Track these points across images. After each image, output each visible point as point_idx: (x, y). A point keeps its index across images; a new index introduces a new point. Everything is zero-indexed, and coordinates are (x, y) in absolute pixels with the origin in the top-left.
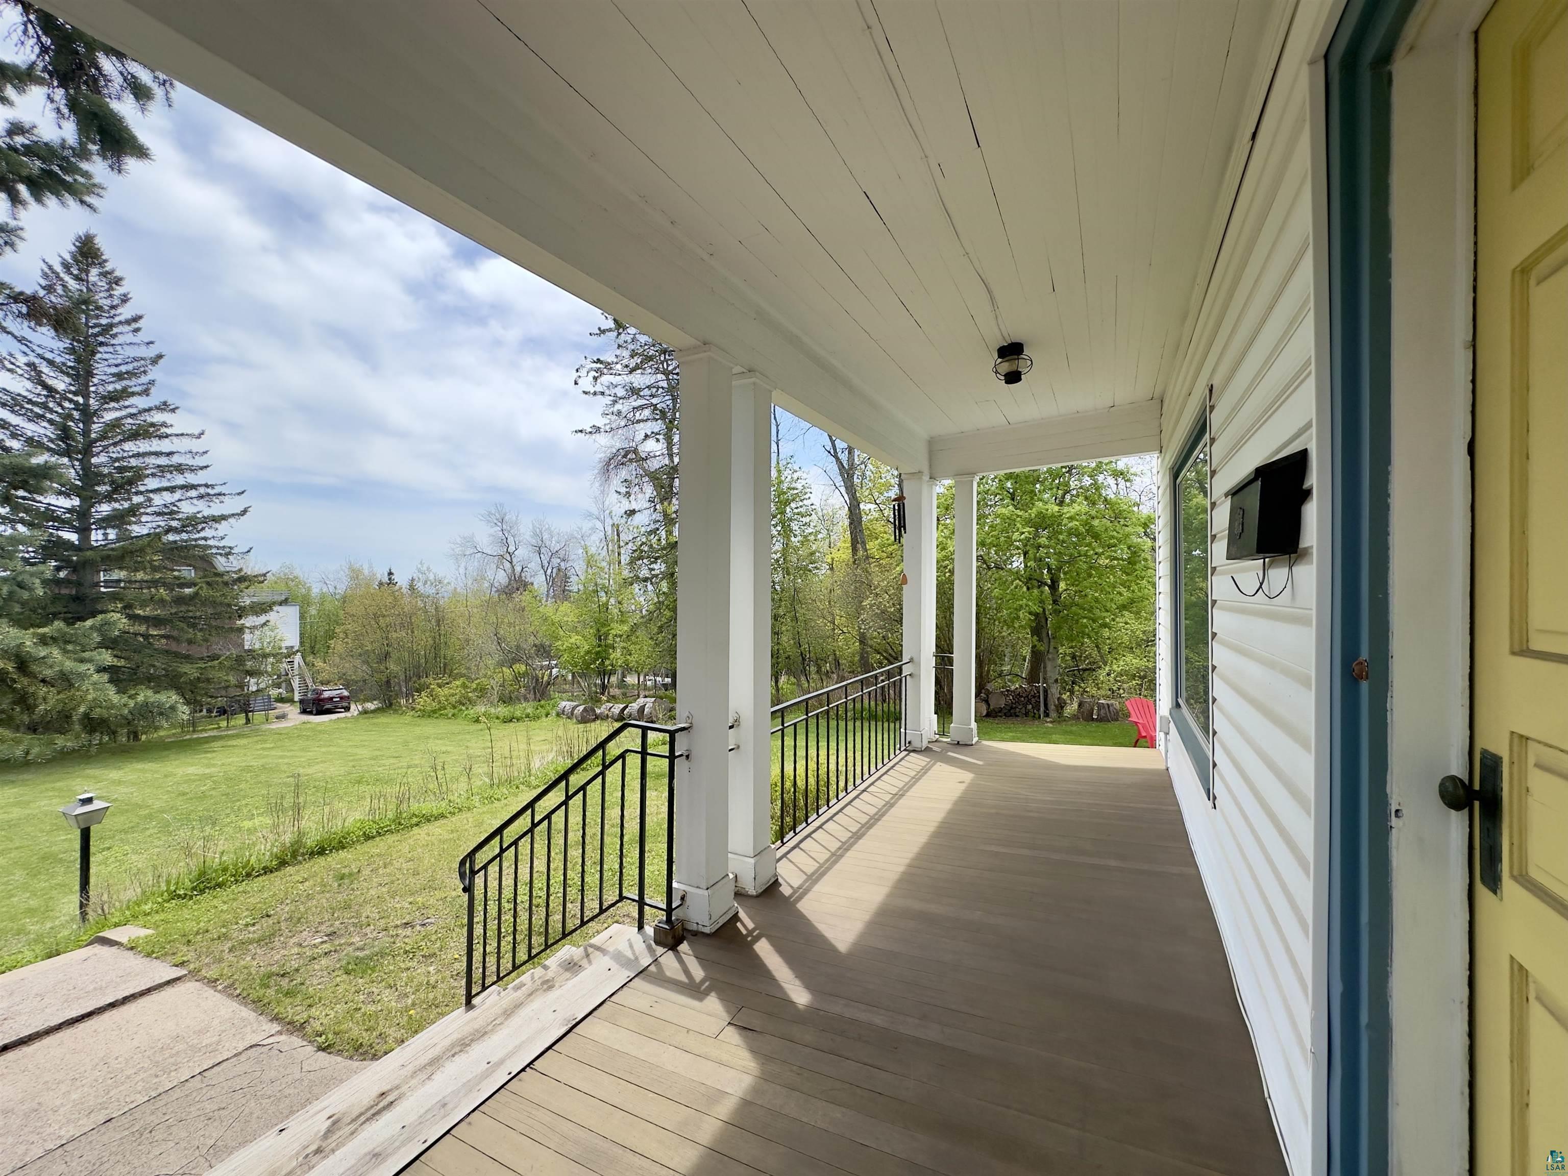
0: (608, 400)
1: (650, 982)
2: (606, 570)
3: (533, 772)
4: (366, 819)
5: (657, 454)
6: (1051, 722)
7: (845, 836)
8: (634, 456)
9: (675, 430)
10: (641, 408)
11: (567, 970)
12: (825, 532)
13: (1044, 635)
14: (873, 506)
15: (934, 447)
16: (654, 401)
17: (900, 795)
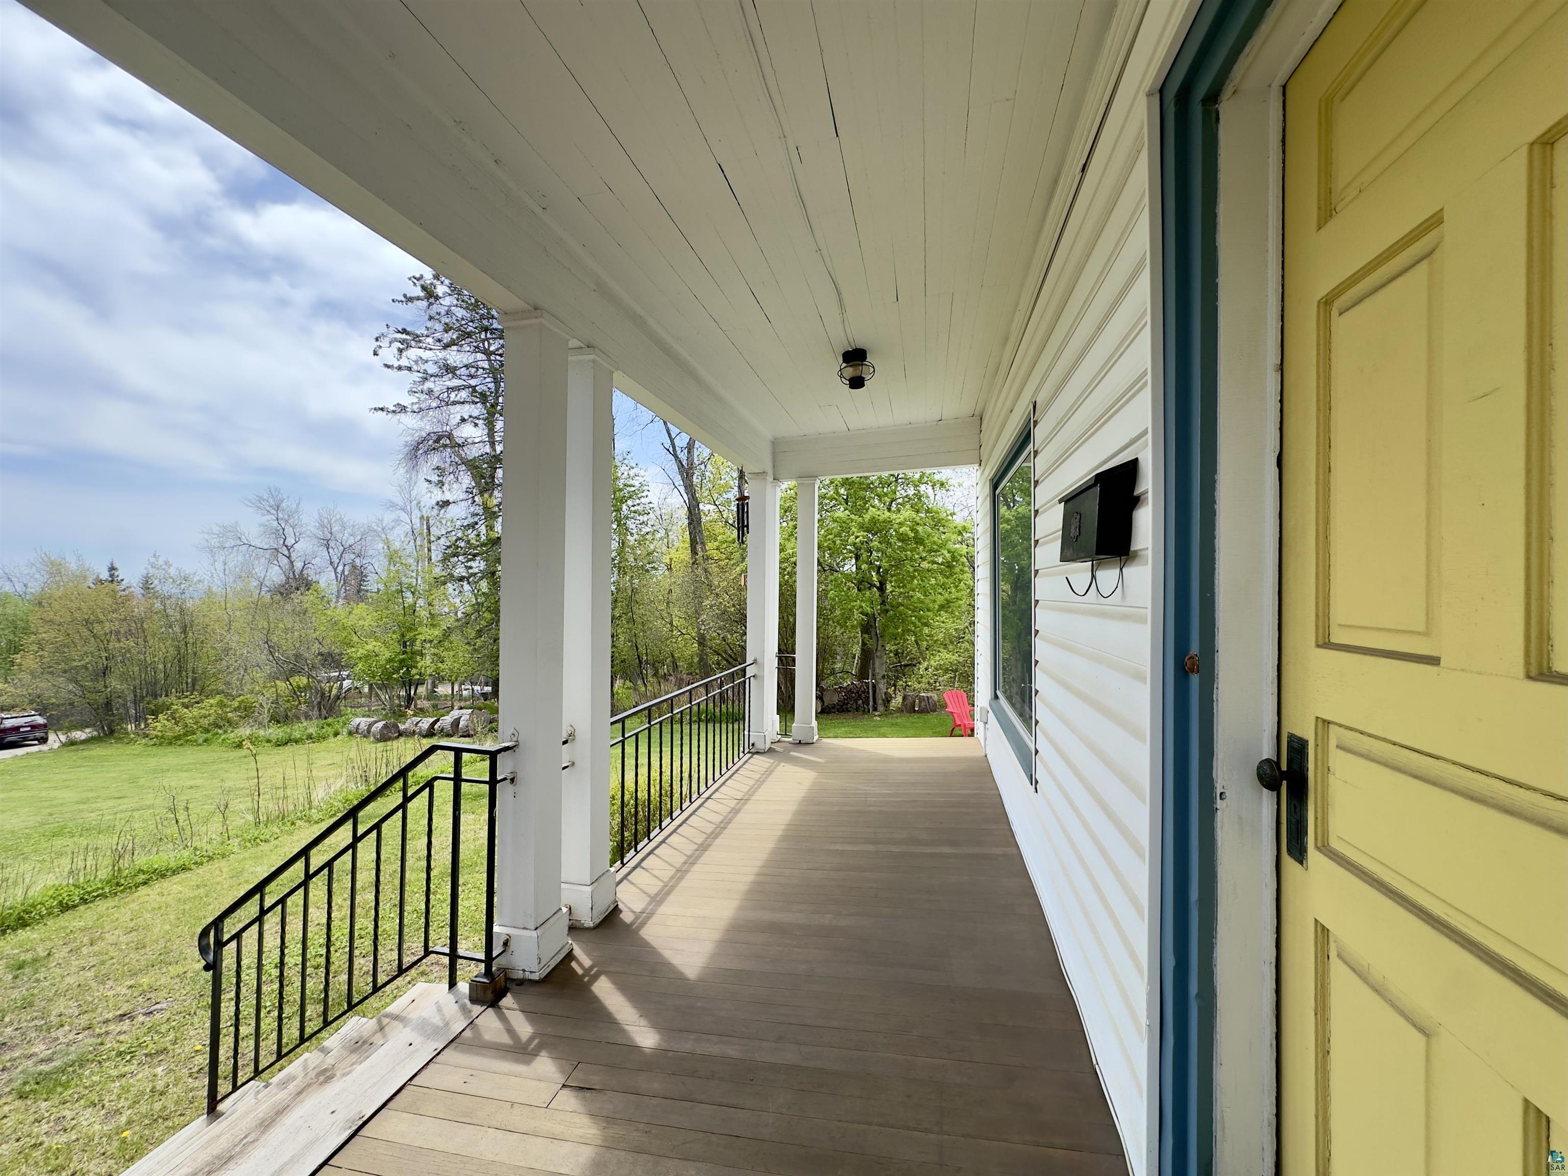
0: (416, 377)
1: (463, 1051)
2: (413, 567)
3: (315, 803)
4: (65, 883)
5: (477, 440)
6: (879, 716)
7: (690, 849)
8: (448, 442)
9: (497, 415)
10: (458, 389)
11: (353, 1051)
12: (663, 532)
13: (873, 634)
14: (712, 507)
15: (778, 448)
16: (473, 382)
17: (744, 801)
